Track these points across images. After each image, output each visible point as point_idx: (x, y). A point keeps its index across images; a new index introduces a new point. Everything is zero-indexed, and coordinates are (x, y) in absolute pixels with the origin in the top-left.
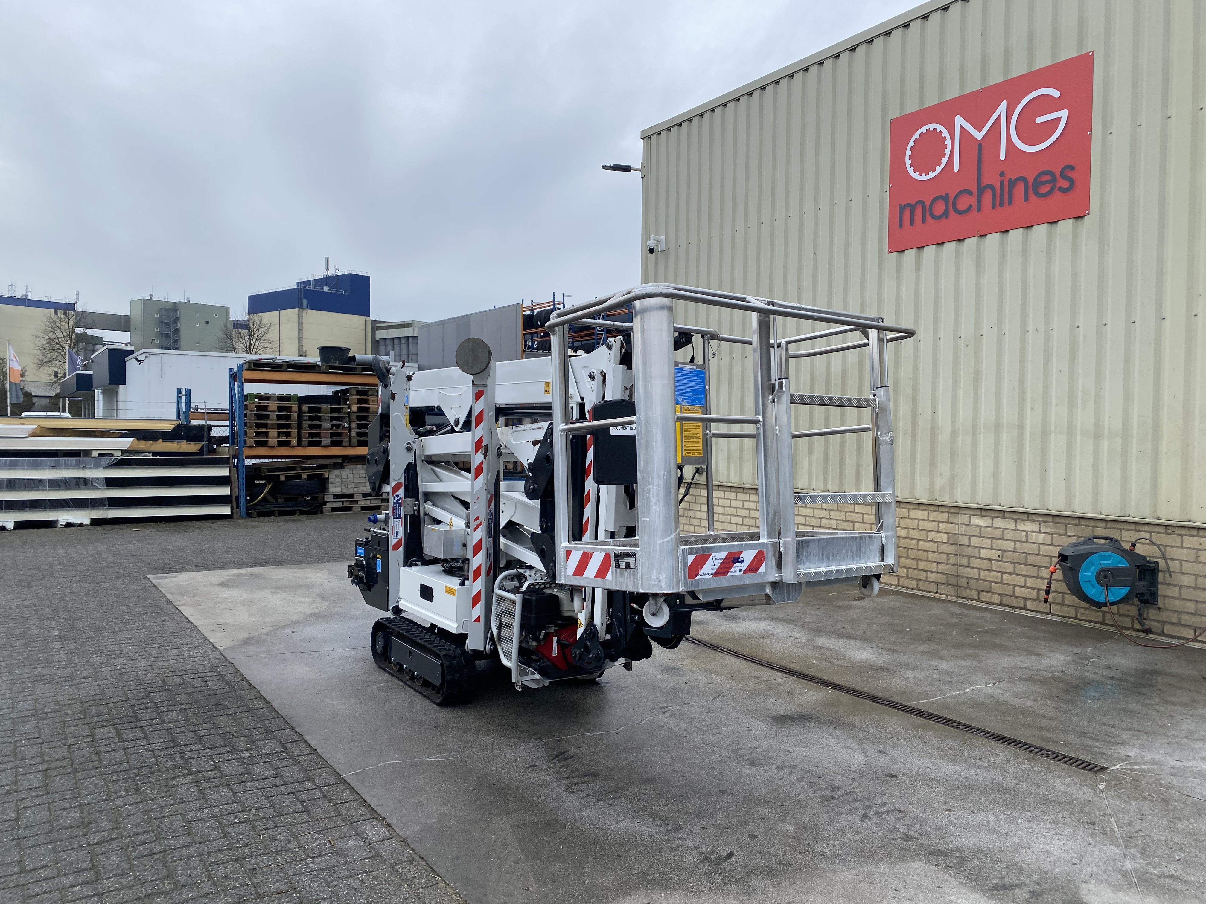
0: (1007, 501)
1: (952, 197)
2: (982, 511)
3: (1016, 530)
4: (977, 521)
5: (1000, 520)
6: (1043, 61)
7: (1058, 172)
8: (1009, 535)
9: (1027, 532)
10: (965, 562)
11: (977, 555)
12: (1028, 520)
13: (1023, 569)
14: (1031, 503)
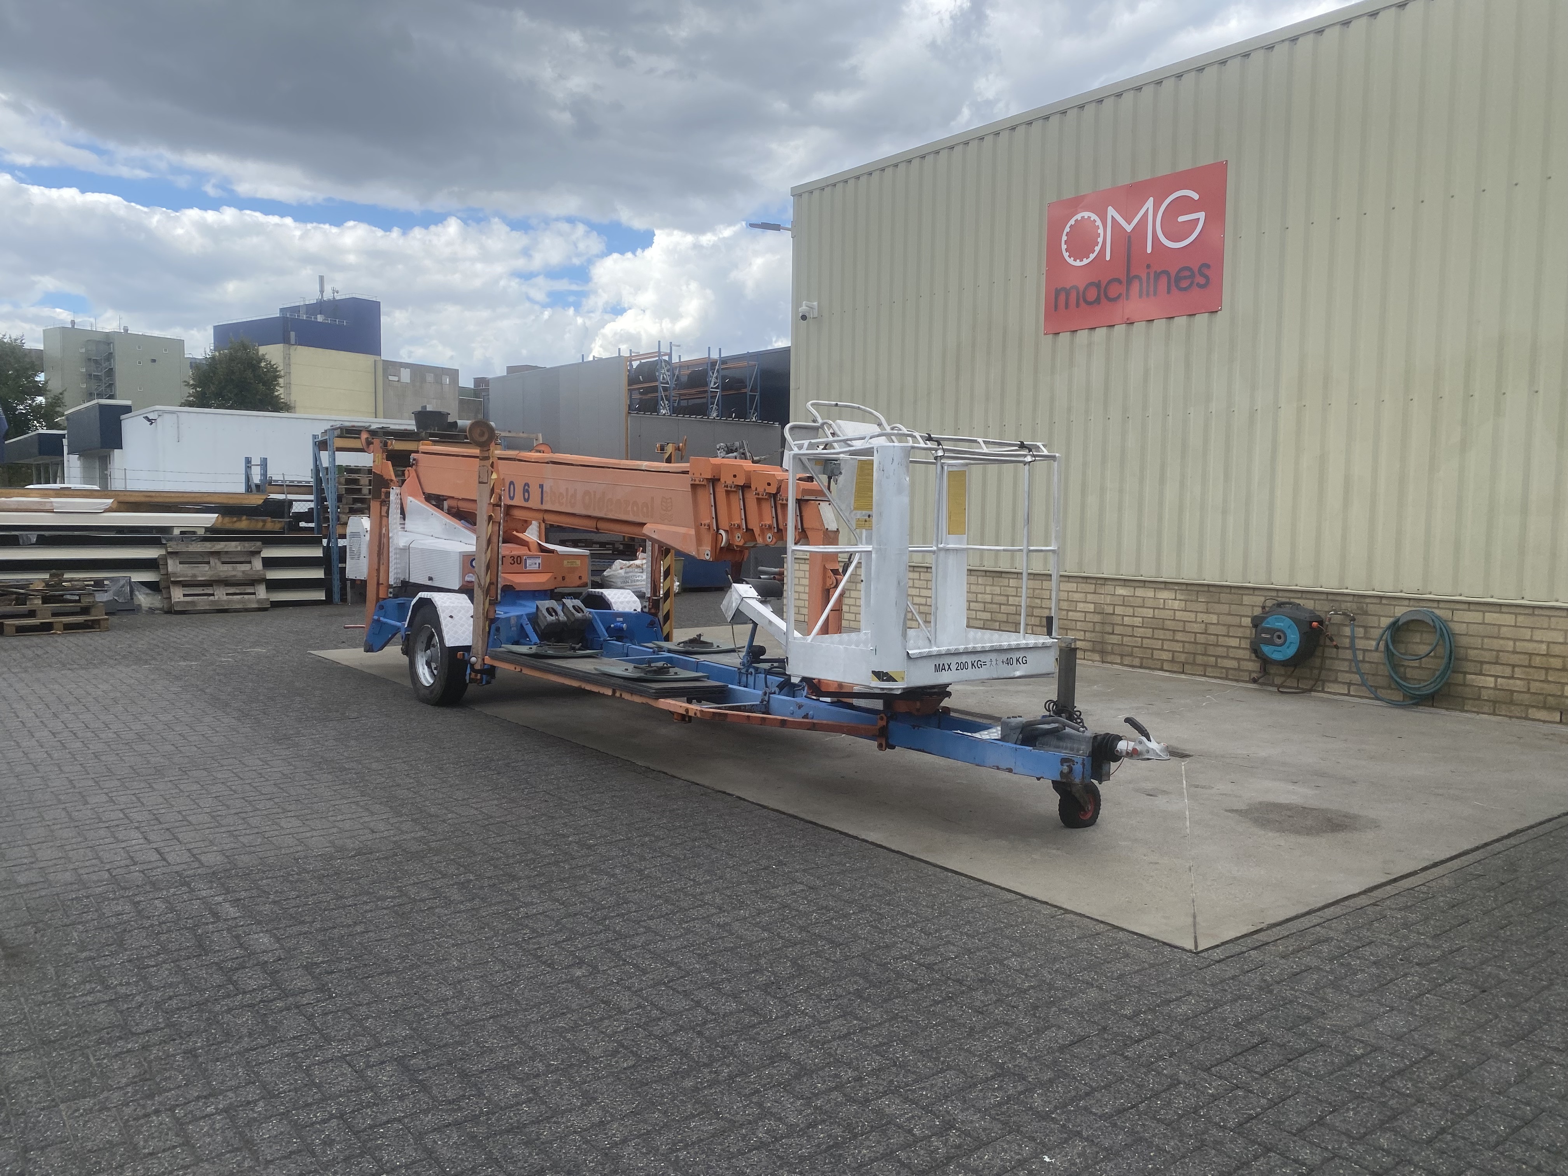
0: (1148, 573)
1: (1103, 285)
2: (1125, 582)
3: (1155, 598)
4: (1121, 591)
5: (1141, 589)
6: (1185, 165)
7: (1196, 270)
8: (1149, 603)
9: (1165, 600)
10: (1109, 629)
11: (1120, 623)
12: (1165, 589)
13: (1160, 634)
14: (1168, 574)
